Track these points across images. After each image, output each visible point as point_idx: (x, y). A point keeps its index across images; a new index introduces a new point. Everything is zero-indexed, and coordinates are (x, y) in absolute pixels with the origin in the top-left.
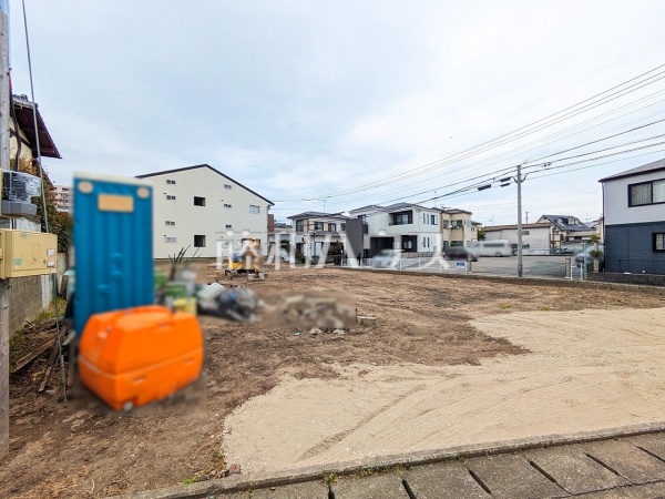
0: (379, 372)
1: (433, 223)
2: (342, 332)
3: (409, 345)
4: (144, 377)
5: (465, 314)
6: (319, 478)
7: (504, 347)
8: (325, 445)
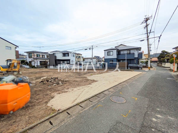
0: (75, 89)
1: (74, 57)
2: (62, 84)
3: (78, 84)
4: (16, 102)
5: (85, 77)
6: (77, 105)
7: (94, 81)
8: (74, 101)
